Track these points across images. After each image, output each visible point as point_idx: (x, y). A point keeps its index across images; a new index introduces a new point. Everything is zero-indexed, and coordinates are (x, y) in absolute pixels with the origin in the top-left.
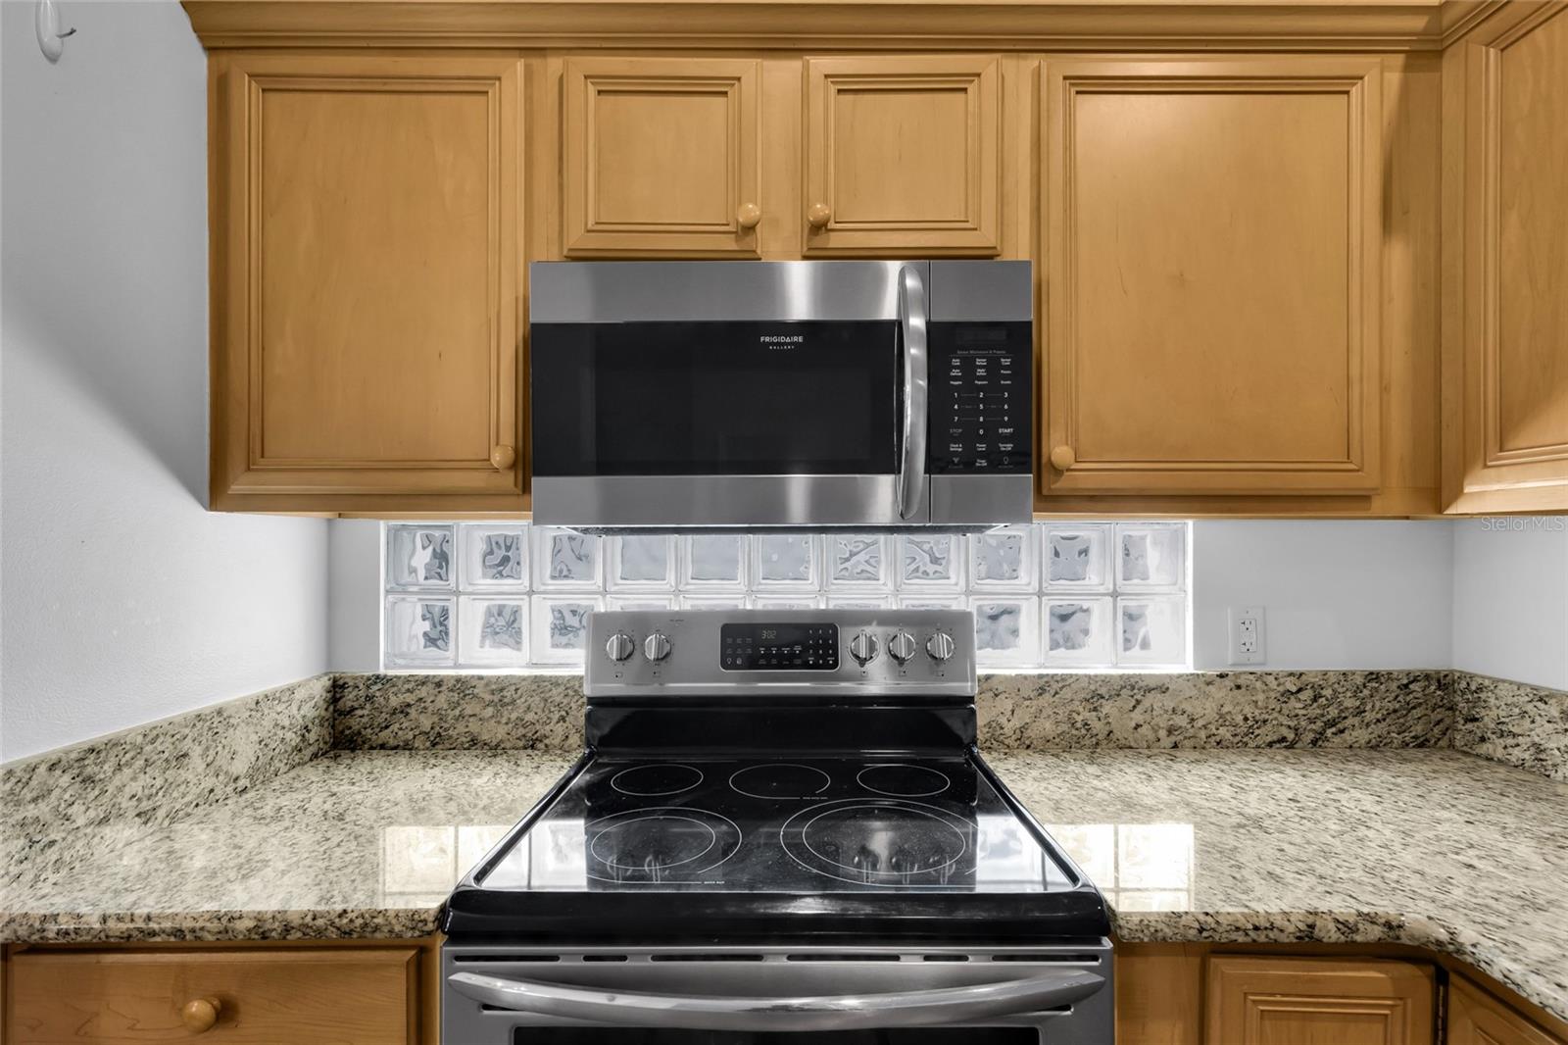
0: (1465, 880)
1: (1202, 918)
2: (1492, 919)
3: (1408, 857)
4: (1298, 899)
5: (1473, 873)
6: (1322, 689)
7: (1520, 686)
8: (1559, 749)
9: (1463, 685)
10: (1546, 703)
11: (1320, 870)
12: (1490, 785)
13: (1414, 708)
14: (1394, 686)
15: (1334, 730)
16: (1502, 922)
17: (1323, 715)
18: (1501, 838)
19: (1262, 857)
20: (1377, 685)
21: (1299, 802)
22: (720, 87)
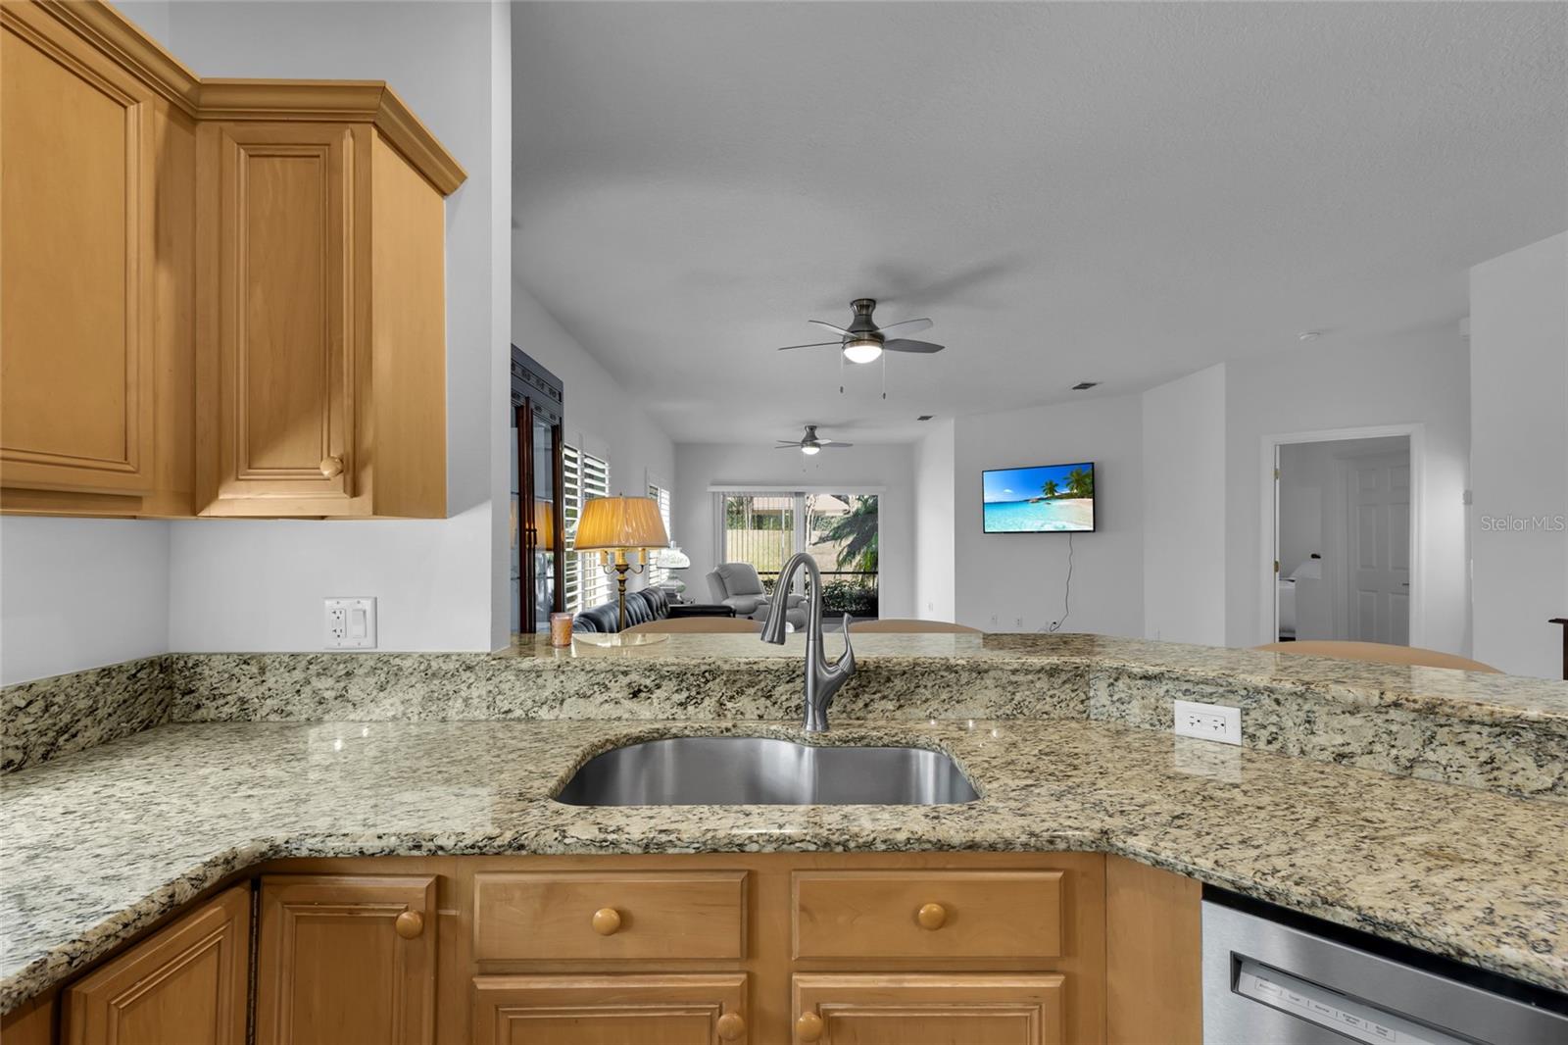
0: (253, 806)
1: (69, 948)
2: (287, 820)
3: (205, 810)
4: (148, 882)
5: (256, 800)
6: (54, 696)
7: (228, 655)
8: (257, 697)
9: (182, 663)
10: (249, 664)
11: (149, 852)
12: (219, 739)
13: (141, 694)
14: (124, 677)
15: (66, 736)
16: (293, 819)
17: (55, 725)
18: (253, 771)
19: (84, 870)
20: (108, 680)
21: (75, 812)
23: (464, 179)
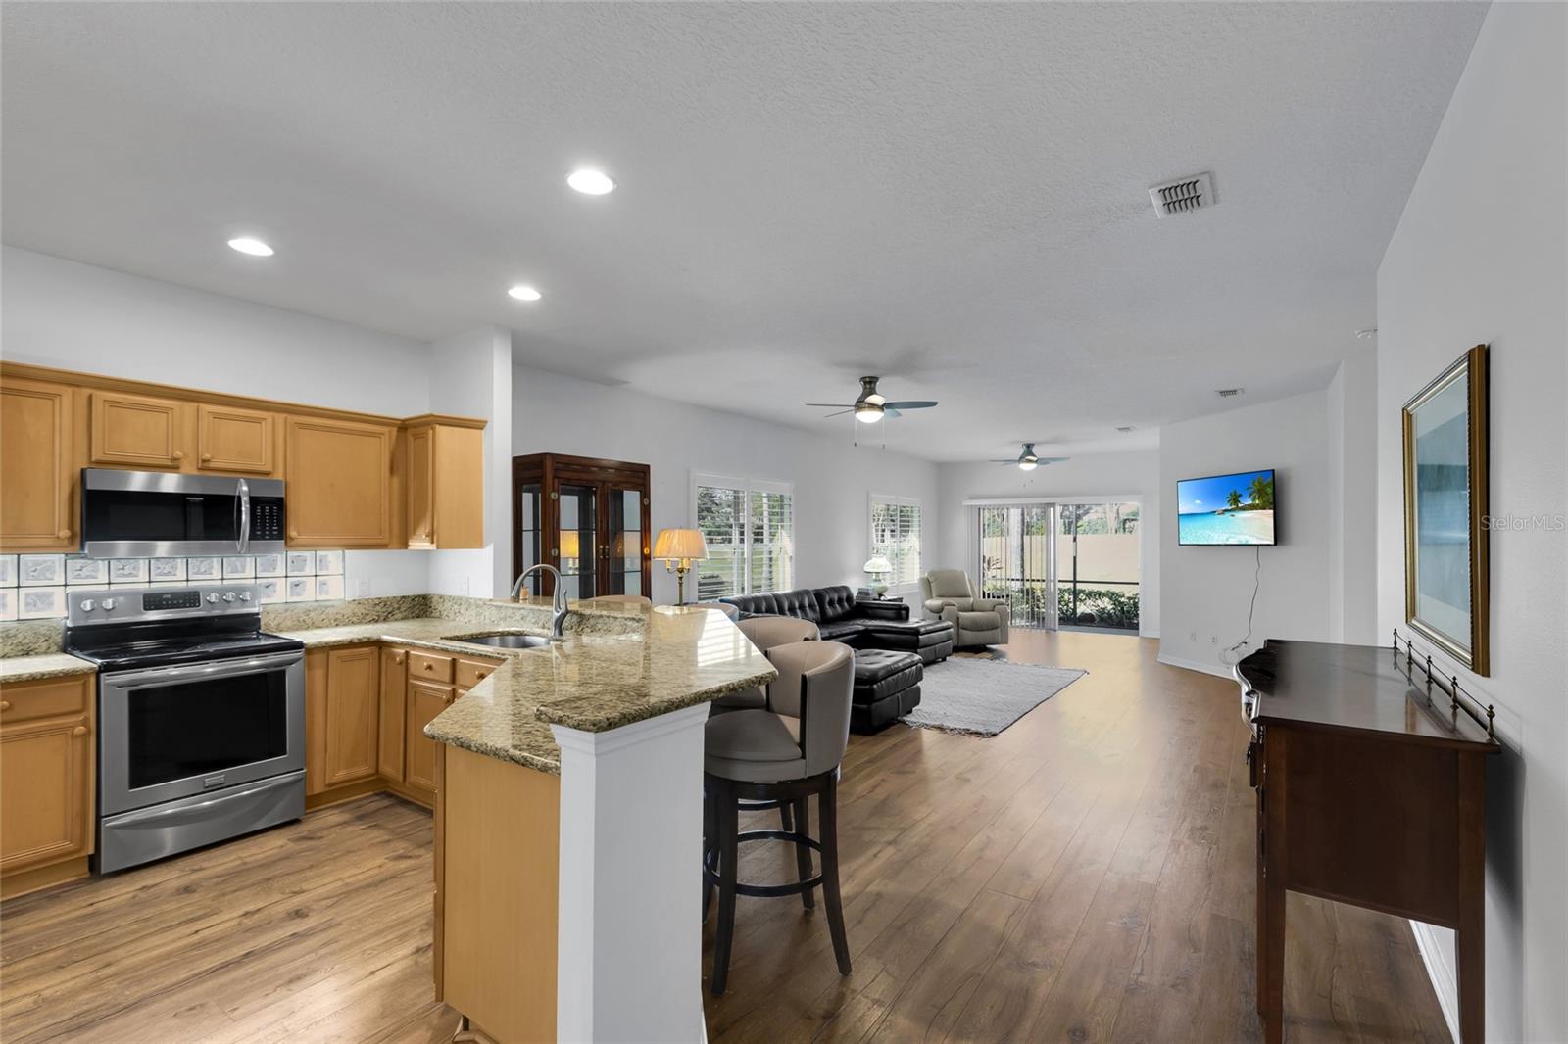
6: (387, 602)
13: (415, 605)
17: (387, 611)
20: (404, 600)
22: (165, 411)
23: (486, 422)
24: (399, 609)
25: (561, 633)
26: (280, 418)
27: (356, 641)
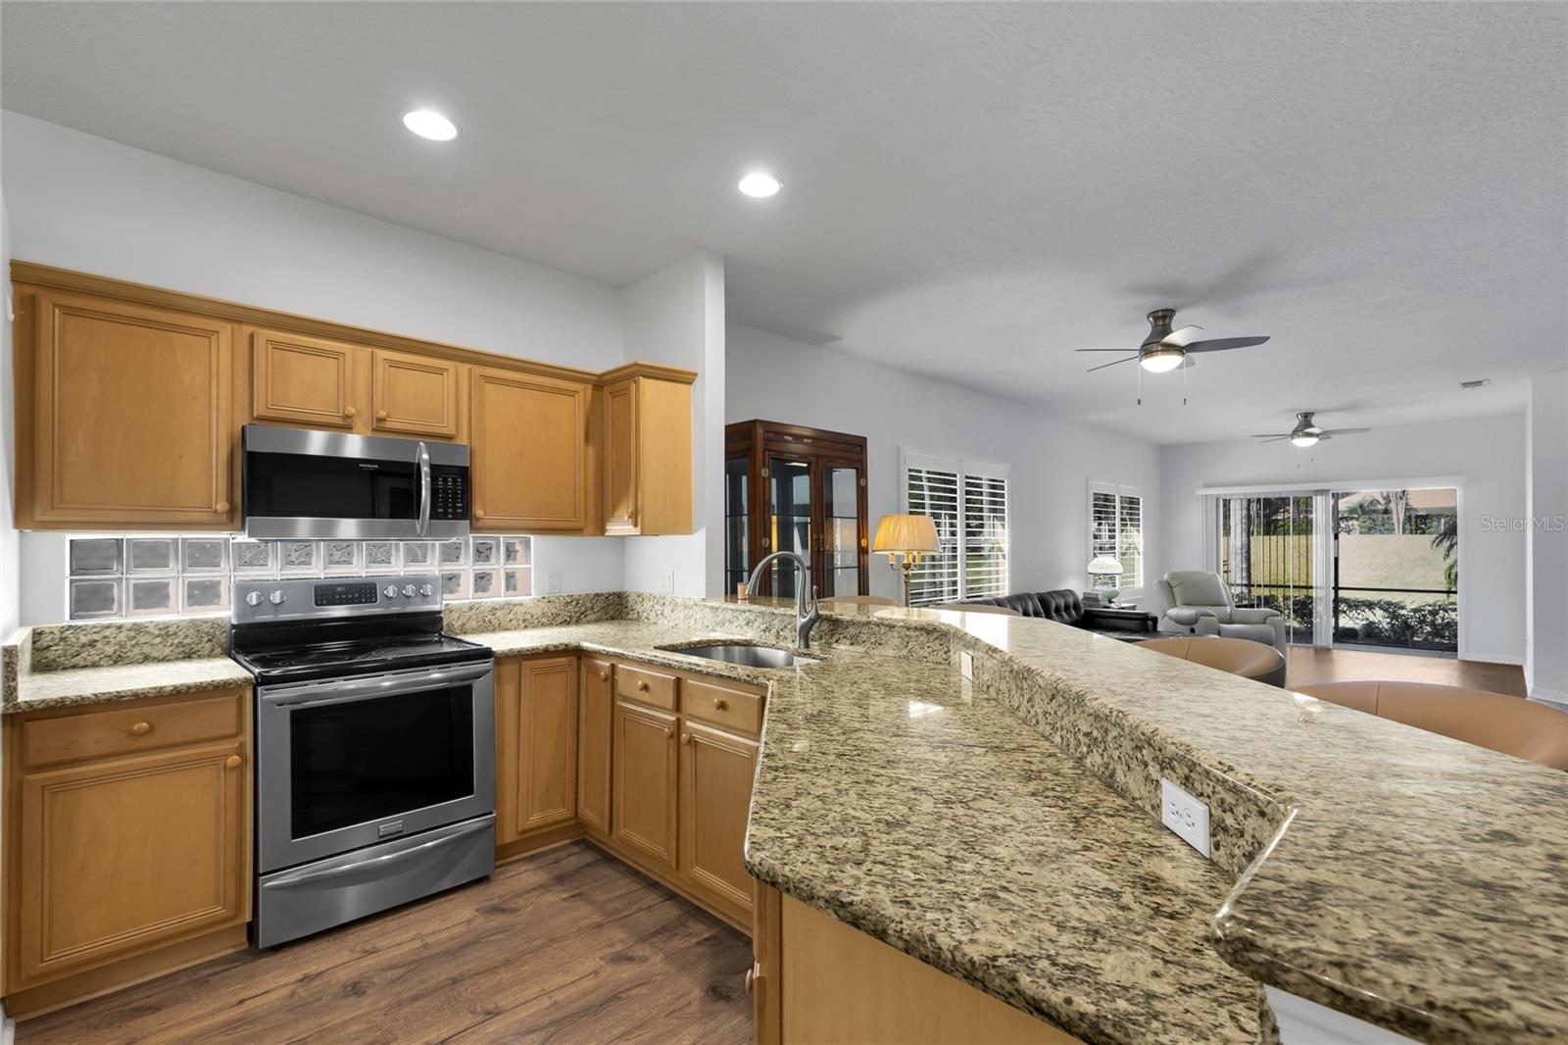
6: (579, 601)
7: (635, 593)
8: (642, 611)
15: (583, 615)
17: (580, 611)
20: (598, 598)
22: (336, 356)
23: (696, 375)
24: (592, 608)
25: (807, 646)
26: (464, 368)
27: (552, 649)
